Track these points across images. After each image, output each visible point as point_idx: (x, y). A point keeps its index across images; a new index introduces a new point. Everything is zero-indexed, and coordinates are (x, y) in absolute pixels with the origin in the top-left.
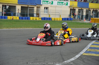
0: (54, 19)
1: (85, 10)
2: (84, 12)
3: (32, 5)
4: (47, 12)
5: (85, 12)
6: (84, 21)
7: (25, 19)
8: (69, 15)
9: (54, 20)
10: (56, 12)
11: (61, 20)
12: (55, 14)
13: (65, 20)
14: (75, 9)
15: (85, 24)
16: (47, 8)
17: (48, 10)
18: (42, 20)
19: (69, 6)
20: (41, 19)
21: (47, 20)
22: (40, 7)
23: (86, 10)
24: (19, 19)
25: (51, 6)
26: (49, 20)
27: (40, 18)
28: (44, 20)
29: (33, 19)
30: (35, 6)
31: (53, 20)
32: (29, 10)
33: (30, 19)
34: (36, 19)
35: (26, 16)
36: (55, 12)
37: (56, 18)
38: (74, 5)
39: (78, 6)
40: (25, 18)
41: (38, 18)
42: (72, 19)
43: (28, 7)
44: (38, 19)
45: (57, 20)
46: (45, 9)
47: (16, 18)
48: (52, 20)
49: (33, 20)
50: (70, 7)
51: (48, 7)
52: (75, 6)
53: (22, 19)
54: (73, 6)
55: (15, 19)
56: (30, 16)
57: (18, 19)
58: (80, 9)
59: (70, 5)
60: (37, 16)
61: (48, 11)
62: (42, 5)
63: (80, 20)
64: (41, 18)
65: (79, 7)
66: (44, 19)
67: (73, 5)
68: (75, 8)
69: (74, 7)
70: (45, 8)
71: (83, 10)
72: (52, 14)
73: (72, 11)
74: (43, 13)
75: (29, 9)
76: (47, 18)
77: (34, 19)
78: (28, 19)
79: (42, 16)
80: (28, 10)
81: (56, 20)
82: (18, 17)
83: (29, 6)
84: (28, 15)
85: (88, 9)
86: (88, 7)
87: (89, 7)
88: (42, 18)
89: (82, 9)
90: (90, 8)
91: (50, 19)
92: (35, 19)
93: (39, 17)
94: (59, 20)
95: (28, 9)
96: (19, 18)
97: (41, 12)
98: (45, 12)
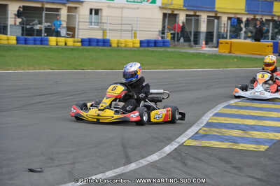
0: (118, 43)
1: (204, 17)
2: (202, 22)
3: (53, 3)
4: (97, 23)
5: (206, 22)
6: (202, 47)
7: (35, 42)
8: (159, 31)
9: (118, 46)
10: (124, 22)
11: (138, 45)
12: (120, 28)
13: (148, 46)
14: (176, 15)
15: (204, 56)
16: (97, 12)
17: (101, 16)
18: (82, 45)
19: (160, 5)
20: (80, 44)
21: (97, 45)
22: (76, 8)
23: (208, 17)
24: (17, 43)
25: (109, 7)
26: (104, 46)
27: (76, 39)
28: (90, 45)
29: (57, 42)
30: (64, 4)
31: (114, 45)
32: (46, 18)
33: (47, 44)
34: (66, 44)
35: (37, 35)
36: (120, 22)
37: (122, 40)
38: (174, 2)
39: (184, 6)
40: (35, 40)
41: (71, 39)
42: (168, 42)
43: (41, 9)
44: (70, 42)
45: (126, 46)
46: (91, 13)
47: (8, 39)
48: (110, 46)
49: (57, 44)
50: (161, 8)
51: (101, 9)
52: (176, 7)
53: (26, 42)
54: (171, 7)
55: (6, 42)
56: (47, 36)
57: (15, 42)
58: (192, 13)
59: (162, 4)
60: (68, 34)
61: (101, 19)
62: (82, 2)
63: (191, 46)
64: (80, 40)
65: (187, 10)
66: (88, 42)
67: (171, 4)
68: (175, 12)
69: (173, 10)
70: (91, 10)
71: (198, 16)
72: (110, 30)
73: (167, 20)
74: (87, 26)
75: (46, 14)
76: (98, 41)
77: (59, 44)
78: (41, 44)
79: (82, 34)
80: (42, 18)
81: (123, 45)
82: (15, 37)
83: (47, 6)
84: (43, 31)
85: (213, 15)
86: (214, 8)
87: (216, 9)
88: (83, 41)
89: (198, 14)
90: (219, 10)
91: (105, 43)
92: (63, 44)
93: (73, 36)
94: (131, 45)
95: (44, 14)
96: (18, 39)
97: (79, 22)
98: (91, 23)
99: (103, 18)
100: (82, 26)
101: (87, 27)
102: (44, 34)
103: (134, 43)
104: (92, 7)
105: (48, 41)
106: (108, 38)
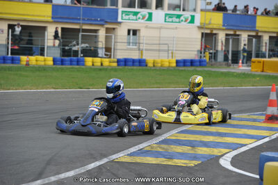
0: (154, 63)
2: (242, 41)
3: (91, 24)
4: (135, 44)
5: (246, 42)
6: (239, 66)
7: (71, 63)
8: (198, 51)
9: (154, 66)
11: (175, 64)
12: (157, 48)
13: (184, 66)
14: (215, 34)
16: (135, 32)
17: (139, 36)
18: (118, 65)
19: (199, 24)
20: (115, 64)
21: (133, 65)
22: (114, 29)
23: (249, 36)
24: (54, 64)
25: (146, 27)
26: (140, 65)
27: (112, 59)
28: (125, 65)
29: (93, 62)
30: (102, 25)
31: (150, 65)
32: (82, 39)
33: (83, 65)
34: (102, 64)
35: (74, 56)
36: (158, 42)
37: (158, 60)
38: (212, 22)
39: (224, 25)
40: (71, 61)
41: (108, 60)
42: (205, 61)
43: (78, 30)
44: (106, 62)
45: (162, 66)
46: (129, 34)
47: (45, 61)
48: (146, 65)
49: (93, 65)
50: (200, 28)
51: (139, 30)
52: (215, 26)
53: (62, 62)
54: (210, 27)
55: (42, 63)
56: (85, 56)
57: (51, 63)
58: (232, 33)
59: (201, 23)
60: (106, 55)
61: (139, 40)
62: (120, 23)
64: (116, 60)
65: (226, 29)
66: (125, 62)
68: (214, 32)
69: (212, 29)
70: (129, 31)
71: (238, 35)
74: (125, 46)
75: (82, 35)
76: (134, 61)
77: (95, 64)
78: (78, 64)
79: (121, 55)
80: (78, 39)
81: (160, 65)
82: (51, 58)
83: (85, 27)
84: (80, 52)
85: (254, 34)
86: (255, 27)
87: (257, 28)
88: (119, 61)
89: (237, 33)
90: (260, 29)
91: (141, 63)
92: (99, 64)
93: (110, 57)
94: (167, 64)
95: (80, 36)
96: (54, 61)
97: (115, 42)
98: (129, 43)
99: (141, 38)
100: (119, 46)
101: (125, 48)
102: (80, 55)
103: (169, 63)
104: (130, 28)
105: (84, 61)
106: (144, 58)
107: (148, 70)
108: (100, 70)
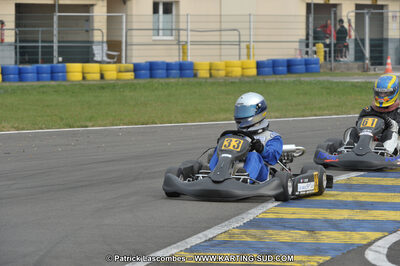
0: (210, 70)
2: (391, 20)
4: (170, 30)
7: (39, 75)
8: (301, 41)
9: (211, 75)
11: (254, 71)
13: (274, 73)
17: (178, 15)
18: (137, 77)
20: (130, 76)
21: (168, 76)
24: (4, 80)
26: (182, 76)
27: (123, 65)
28: (152, 76)
29: (83, 73)
31: (203, 73)
32: (59, 26)
33: (65, 79)
34: (102, 77)
35: (44, 62)
36: (216, 26)
37: (220, 64)
40: (39, 72)
41: (114, 66)
44: (111, 72)
45: (227, 76)
46: (156, 10)
48: (195, 75)
49: (84, 78)
51: (176, 3)
56: (64, 61)
60: (110, 56)
61: (178, 22)
63: (365, 70)
64: (131, 66)
66: (152, 69)
70: (156, 5)
71: (382, 6)
72: (194, 43)
74: (149, 37)
75: (60, 18)
76: (168, 67)
77: (89, 76)
78: (52, 78)
79: (140, 56)
80: (52, 26)
81: (222, 73)
84: (55, 53)
88: (137, 68)
91: (184, 70)
92: (98, 76)
93: (119, 60)
94: (237, 72)
95: (55, 19)
96: (3, 72)
97: (128, 30)
98: (156, 31)
99: (182, 19)
100: (137, 37)
102: (57, 59)
103: (243, 69)
105: (65, 71)
106: (190, 59)
107: (200, 84)
108: (102, 88)
